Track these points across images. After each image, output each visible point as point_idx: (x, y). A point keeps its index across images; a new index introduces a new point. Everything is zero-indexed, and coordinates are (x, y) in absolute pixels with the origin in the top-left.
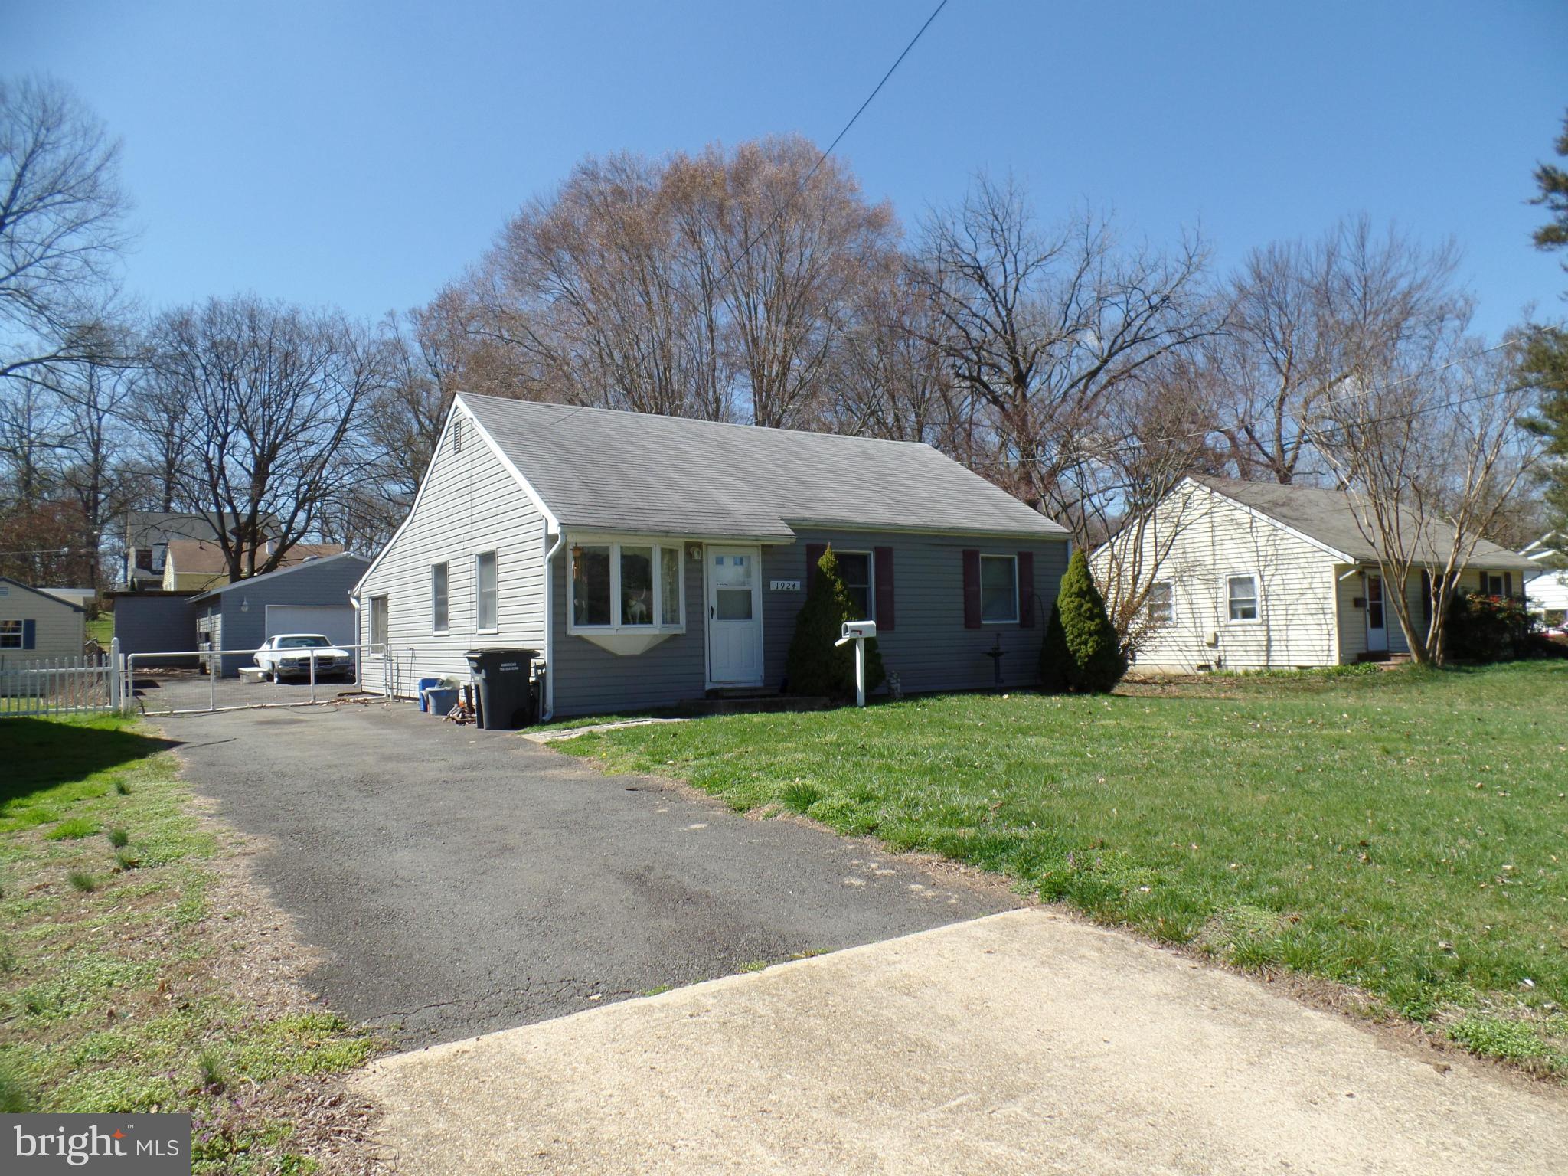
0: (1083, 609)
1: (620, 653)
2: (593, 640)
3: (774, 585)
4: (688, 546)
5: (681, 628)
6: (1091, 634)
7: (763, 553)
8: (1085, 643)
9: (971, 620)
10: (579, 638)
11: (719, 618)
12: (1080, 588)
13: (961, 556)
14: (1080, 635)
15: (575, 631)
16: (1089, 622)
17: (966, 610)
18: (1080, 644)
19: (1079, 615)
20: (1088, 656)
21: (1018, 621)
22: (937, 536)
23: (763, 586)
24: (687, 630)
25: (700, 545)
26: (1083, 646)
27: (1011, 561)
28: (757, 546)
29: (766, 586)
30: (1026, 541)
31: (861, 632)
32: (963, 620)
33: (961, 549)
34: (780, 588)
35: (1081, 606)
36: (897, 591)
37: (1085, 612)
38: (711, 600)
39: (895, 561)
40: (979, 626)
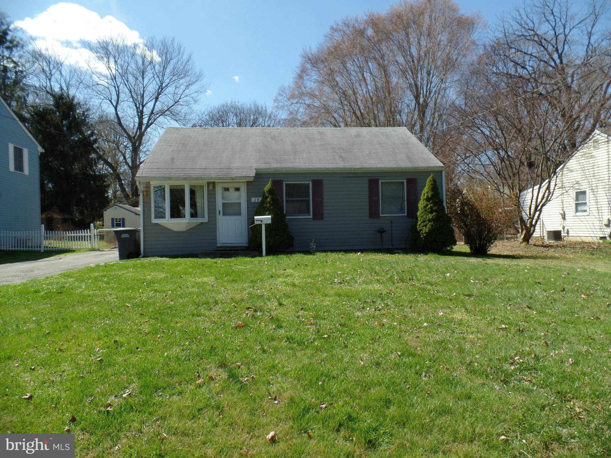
0: (427, 208)
1: (176, 230)
2: (163, 225)
3: (253, 200)
4: (209, 183)
5: (205, 219)
6: (430, 221)
7: (247, 185)
8: (426, 226)
9: (374, 213)
10: (157, 224)
11: (224, 215)
12: (428, 196)
13: (367, 182)
14: (424, 221)
15: (154, 221)
16: (429, 214)
17: (370, 209)
18: (423, 226)
19: (426, 211)
20: (426, 233)
21: (406, 214)
22: (351, 173)
23: (248, 200)
24: (209, 220)
25: (214, 183)
26: (424, 228)
27: (403, 183)
28: (244, 182)
29: (249, 200)
30: (412, 172)
31: (262, 221)
32: (368, 214)
33: (368, 178)
34: (257, 201)
35: (427, 205)
36: (325, 201)
37: (429, 209)
38: (219, 207)
39: (324, 186)
40: (378, 217)
